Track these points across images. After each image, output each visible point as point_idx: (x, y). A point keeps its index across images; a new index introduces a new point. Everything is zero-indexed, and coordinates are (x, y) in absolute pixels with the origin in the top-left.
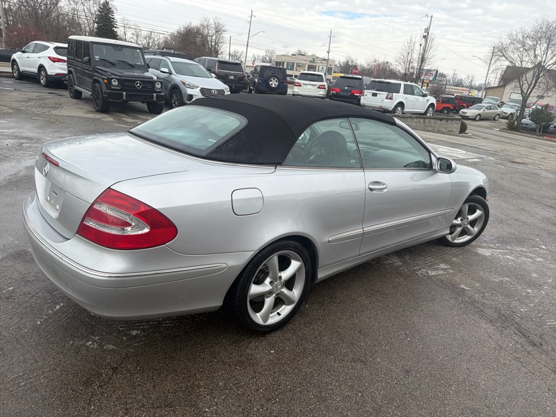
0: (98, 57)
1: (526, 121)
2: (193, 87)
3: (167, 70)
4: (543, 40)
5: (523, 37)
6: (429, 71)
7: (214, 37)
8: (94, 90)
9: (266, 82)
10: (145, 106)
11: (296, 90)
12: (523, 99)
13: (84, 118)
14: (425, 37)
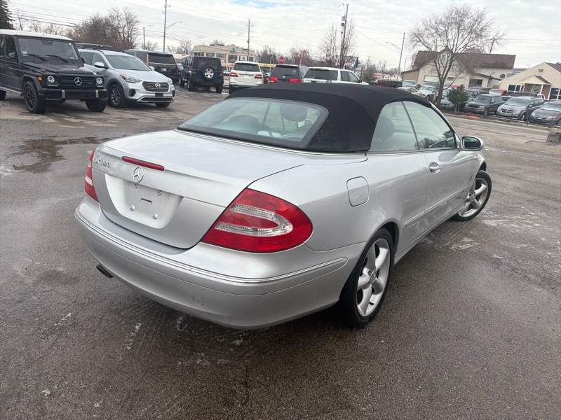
0: (26, 52)
1: (445, 101)
2: (134, 81)
3: (102, 65)
4: (453, 26)
5: (436, 23)
6: (351, 57)
7: (126, 29)
8: (25, 89)
9: (201, 74)
10: (84, 105)
11: (233, 81)
12: (440, 80)
13: (20, 121)
14: (343, 25)
